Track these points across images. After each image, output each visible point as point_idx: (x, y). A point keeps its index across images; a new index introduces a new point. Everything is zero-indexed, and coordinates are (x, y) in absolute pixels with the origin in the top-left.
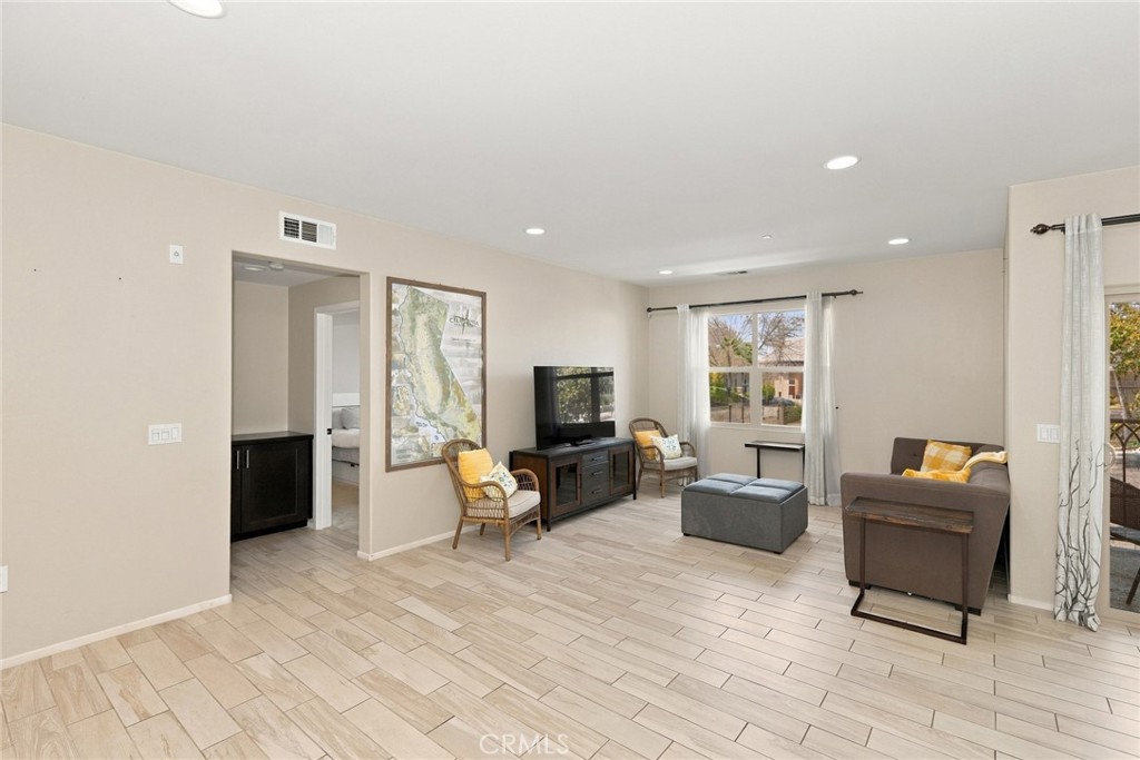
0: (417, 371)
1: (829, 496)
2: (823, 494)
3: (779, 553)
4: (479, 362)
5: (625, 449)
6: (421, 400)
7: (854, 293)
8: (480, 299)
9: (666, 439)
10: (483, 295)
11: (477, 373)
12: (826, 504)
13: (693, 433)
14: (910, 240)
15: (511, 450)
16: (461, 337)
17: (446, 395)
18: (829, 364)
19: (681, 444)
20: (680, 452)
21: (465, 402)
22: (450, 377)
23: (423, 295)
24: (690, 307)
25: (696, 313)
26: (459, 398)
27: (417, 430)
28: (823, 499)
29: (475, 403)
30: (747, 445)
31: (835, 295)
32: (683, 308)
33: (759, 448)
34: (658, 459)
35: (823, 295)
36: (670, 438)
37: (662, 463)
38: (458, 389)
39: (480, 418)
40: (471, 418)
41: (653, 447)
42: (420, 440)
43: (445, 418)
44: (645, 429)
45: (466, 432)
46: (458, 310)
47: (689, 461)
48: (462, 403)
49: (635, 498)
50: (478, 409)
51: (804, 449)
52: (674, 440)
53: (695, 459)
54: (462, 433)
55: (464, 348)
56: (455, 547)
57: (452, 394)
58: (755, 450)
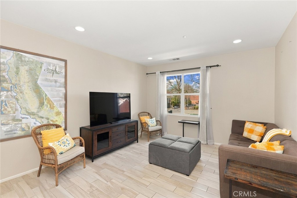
0: (21, 93)
1: (208, 141)
2: (206, 140)
3: (188, 176)
4: (63, 90)
5: (134, 124)
6: (24, 106)
7: (218, 66)
8: (64, 63)
9: (150, 120)
10: (65, 61)
11: (62, 95)
12: (207, 144)
13: (162, 117)
14: (242, 40)
15: (81, 127)
16: (51, 78)
17: (42, 104)
18: (208, 93)
19: (156, 121)
20: (156, 124)
21: (54, 107)
22: (44, 96)
23: (26, 57)
24: (160, 72)
25: (162, 75)
26: (50, 105)
27: (21, 121)
28: (206, 142)
29: (61, 107)
30: (179, 122)
31: (211, 67)
32: (158, 73)
33: (184, 123)
34: (147, 127)
35: (206, 67)
36: (152, 119)
37: (148, 129)
38: (49, 101)
39: (64, 114)
40: (58, 114)
41: (145, 123)
42: (23, 126)
43: (40, 114)
44: (144, 115)
45: (54, 120)
46: (50, 66)
47: (159, 127)
48: (52, 107)
49: (138, 142)
50: (63, 110)
51: (199, 123)
52: (154, 119)
53: (161, 127)
54: (52, 121)
55: (54, 83)
56: (39, 175)
57: (45, 103)
58: (182, 124)
